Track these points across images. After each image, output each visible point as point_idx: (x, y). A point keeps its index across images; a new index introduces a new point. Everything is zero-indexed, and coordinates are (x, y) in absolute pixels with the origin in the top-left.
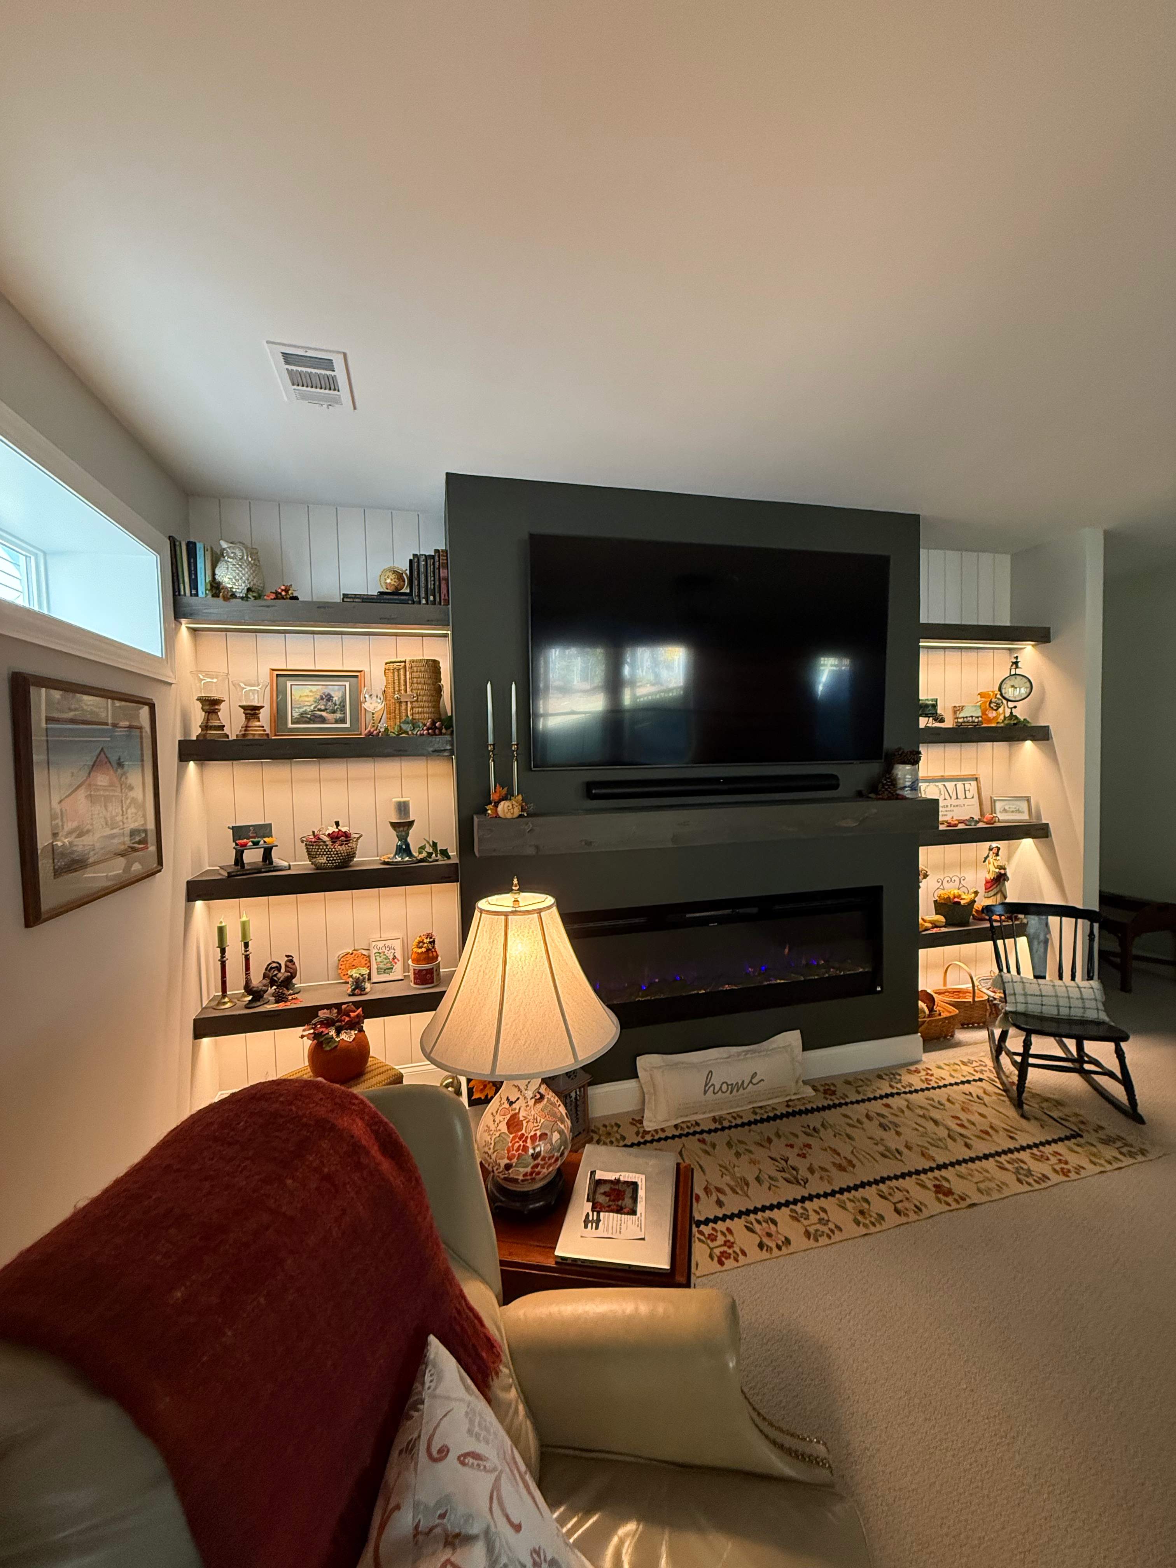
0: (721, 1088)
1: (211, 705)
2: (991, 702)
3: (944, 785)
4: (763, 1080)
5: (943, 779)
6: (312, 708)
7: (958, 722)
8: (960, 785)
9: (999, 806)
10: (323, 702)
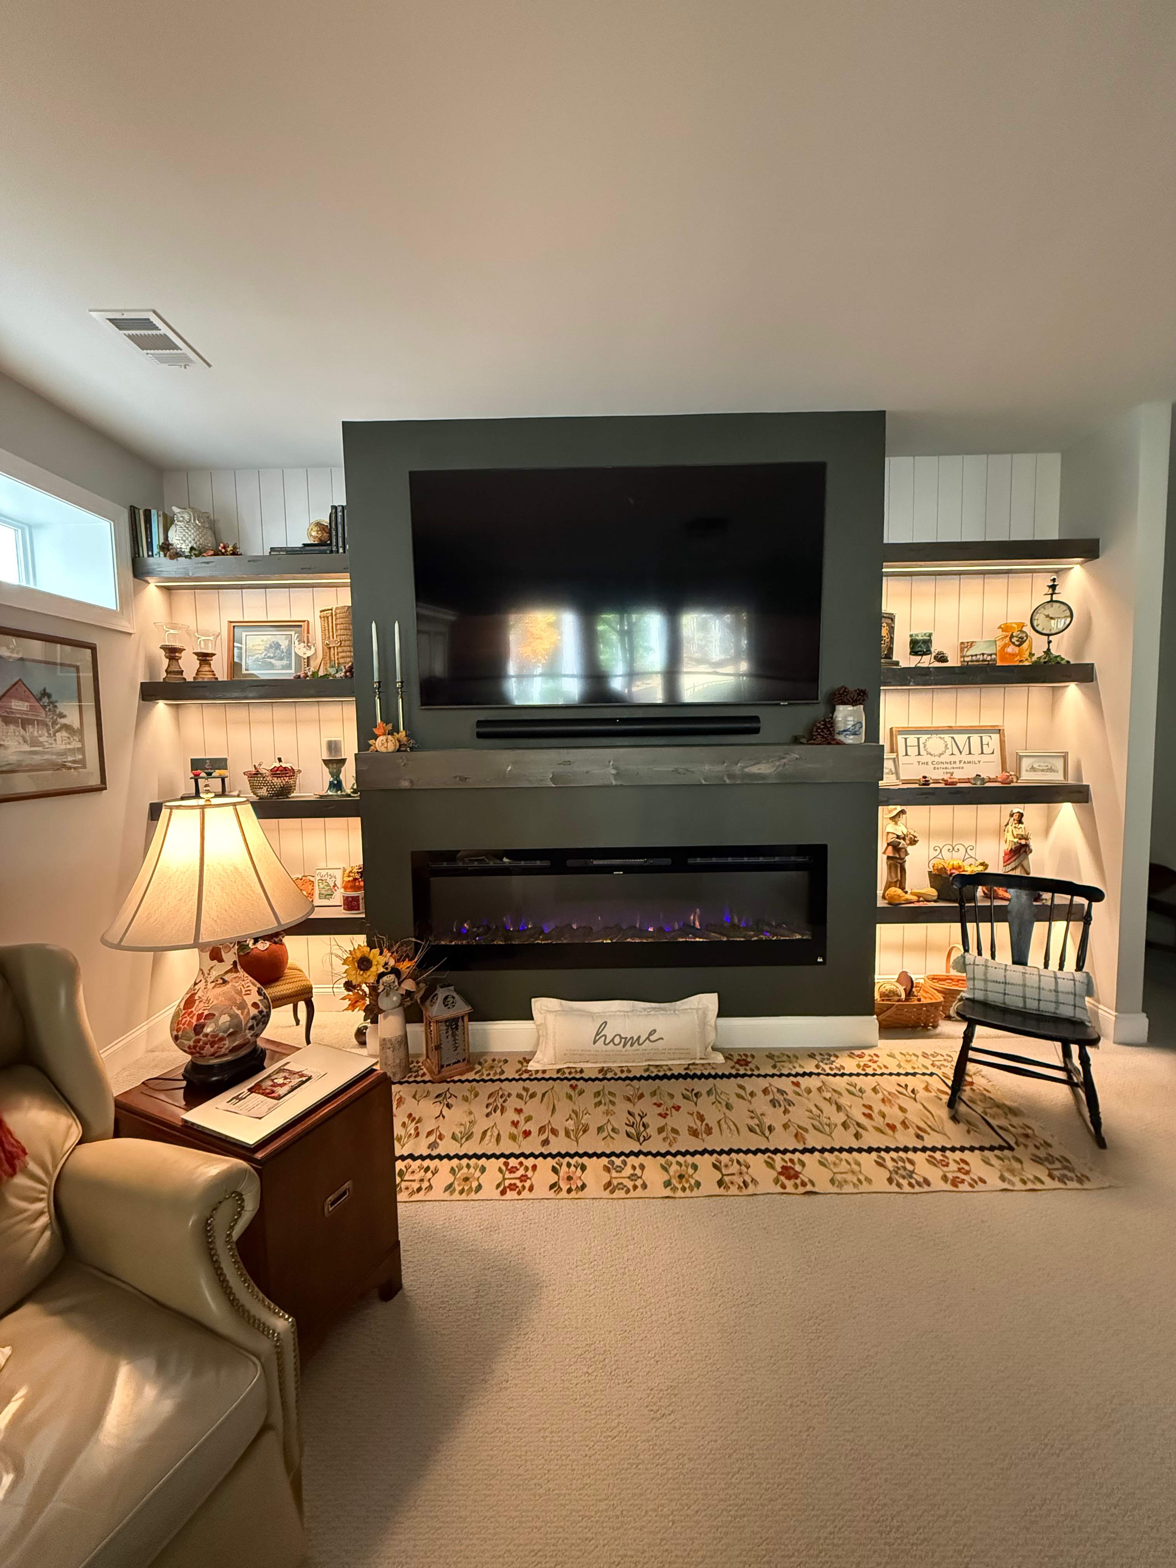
0: (612, 1040)
1: (172, 653)
2: (1012, 637)
3: (953, 738)
4: (662, 1039)
5: (950, 730)
6: (263, 655)
7: (964, 661)
8: (975, 738)
9: (1026, 763)
10: (272, 650)
